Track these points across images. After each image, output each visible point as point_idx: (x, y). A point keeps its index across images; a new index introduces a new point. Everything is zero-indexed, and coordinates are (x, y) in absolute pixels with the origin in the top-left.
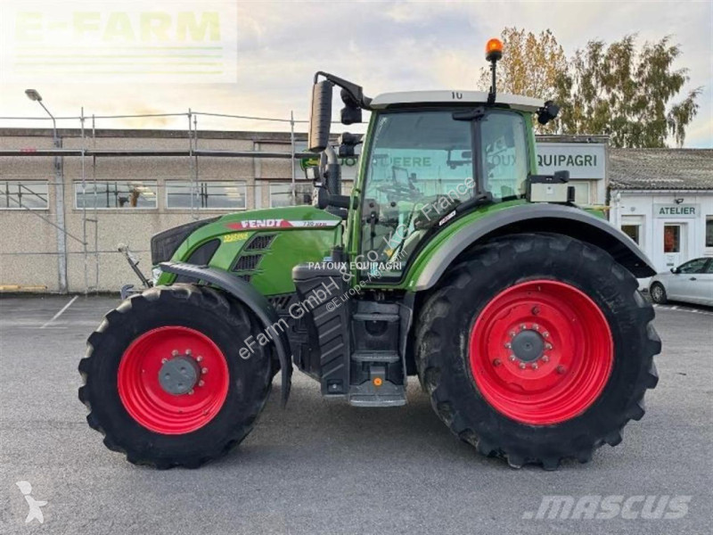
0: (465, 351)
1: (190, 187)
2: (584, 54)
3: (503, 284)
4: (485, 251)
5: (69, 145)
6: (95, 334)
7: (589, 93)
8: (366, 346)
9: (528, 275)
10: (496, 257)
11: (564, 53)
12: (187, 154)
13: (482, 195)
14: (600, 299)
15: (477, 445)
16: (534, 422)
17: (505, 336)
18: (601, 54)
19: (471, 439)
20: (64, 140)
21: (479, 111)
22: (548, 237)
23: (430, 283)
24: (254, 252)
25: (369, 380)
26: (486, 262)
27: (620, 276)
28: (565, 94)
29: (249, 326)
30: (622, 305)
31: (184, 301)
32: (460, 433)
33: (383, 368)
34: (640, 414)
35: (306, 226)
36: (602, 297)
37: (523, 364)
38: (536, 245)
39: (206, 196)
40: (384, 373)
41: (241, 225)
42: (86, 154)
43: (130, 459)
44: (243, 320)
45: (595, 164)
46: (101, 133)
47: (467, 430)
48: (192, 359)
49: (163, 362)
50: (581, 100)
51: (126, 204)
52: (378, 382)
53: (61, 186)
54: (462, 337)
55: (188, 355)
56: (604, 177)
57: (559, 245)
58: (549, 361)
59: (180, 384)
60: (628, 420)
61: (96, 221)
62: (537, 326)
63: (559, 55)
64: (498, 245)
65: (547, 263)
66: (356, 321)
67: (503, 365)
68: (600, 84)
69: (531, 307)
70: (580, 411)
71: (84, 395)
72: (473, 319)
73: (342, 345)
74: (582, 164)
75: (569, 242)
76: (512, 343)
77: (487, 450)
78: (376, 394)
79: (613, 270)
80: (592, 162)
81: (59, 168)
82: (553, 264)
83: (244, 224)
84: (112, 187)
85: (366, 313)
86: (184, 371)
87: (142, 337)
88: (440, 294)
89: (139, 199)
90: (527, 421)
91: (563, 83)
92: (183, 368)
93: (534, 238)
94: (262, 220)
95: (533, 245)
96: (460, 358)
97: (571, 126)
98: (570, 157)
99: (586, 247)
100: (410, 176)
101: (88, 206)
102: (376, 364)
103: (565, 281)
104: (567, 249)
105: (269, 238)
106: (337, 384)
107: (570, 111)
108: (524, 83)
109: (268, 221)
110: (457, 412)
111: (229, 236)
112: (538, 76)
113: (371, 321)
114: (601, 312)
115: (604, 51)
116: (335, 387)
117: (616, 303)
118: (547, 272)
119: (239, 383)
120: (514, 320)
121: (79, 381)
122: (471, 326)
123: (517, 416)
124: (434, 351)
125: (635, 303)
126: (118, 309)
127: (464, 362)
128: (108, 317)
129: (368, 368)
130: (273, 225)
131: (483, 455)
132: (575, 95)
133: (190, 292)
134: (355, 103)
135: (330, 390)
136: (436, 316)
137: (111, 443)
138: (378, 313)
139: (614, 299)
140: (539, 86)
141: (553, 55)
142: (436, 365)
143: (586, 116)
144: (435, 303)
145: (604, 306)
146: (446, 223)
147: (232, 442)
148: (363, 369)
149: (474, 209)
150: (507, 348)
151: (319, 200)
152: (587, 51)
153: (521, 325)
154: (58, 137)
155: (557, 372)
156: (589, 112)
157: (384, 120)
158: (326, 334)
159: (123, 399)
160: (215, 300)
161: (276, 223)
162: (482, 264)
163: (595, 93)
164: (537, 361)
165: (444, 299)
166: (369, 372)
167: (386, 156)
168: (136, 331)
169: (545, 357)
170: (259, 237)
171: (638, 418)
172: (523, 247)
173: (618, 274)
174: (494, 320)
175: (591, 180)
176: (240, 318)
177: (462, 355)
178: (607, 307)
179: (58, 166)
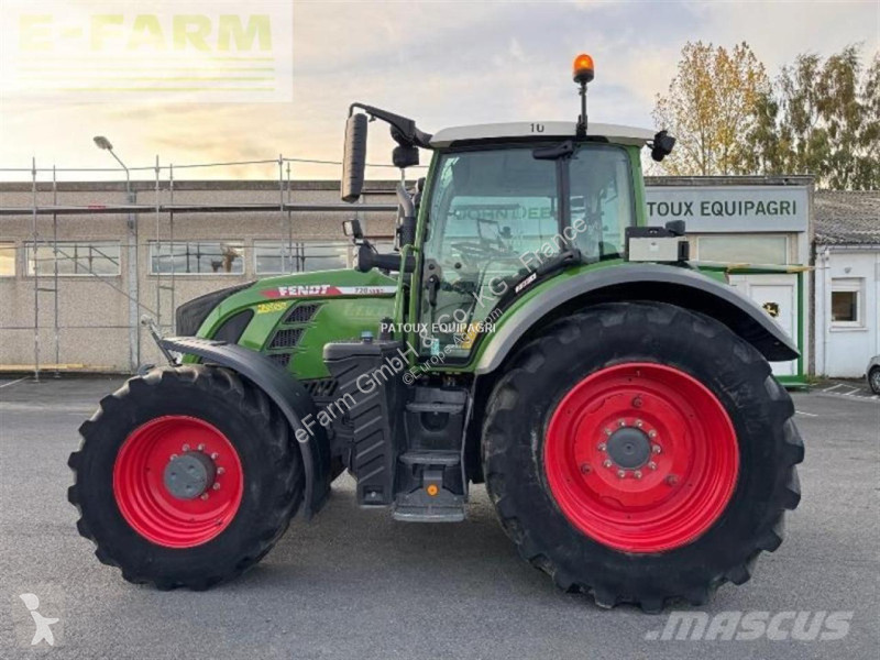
0: (538, 453)
1: (281, 248)
2: (793, 72)
3: (588, 368)
4: (565, 325)
5: (144, 200)
6: (87, 423)
7: (801, 121)
8: (422, 444)
9: (621, 355)
10: (577, 332)
11: (765, 73)
12: (277, 209)
13: (568, 254)
14: (720, 390)
15: (553, 574)
16: (629, 548)
17: (597, 434)
18: (816, 71)
19: (546, 566)
20: (139, 194)
21: (566, 147)
22: (649, 307)
23: (491, 365)
24: (295, 325)
25: (421, 487)
26: (564, 339)
27: (746, 359)
28: (768, 122)
29: (268, 418)
30: (749, 396)
31: (188, 385)
32: (531, 560)
33: (441, 472)
34: (775, 543)
35: (358, 293)
36: (722, 386)
37: (622, 473)
38: (630, 317)
39: (303, 258)
40: (441, 478)
41: (278, 293)
42: (161, 210)
43: (125, 576)
44: (260, 410)
45: (794, 213)
46: (180, 186)
47: (540, 555)
48: (204, 456)
49: (172, 458)
50: (789, 130)
51: (219, 269)
52: (432, 490)
53: (134, 248)
54: (534, 435)
55: (201, 452)
56: (806, 228)
57: (661, 317)
58: (657, 469)
59: (188, 487)
60: (758, 551)
61: (172, 289)
62: (640, 423)
63: (760, 73)
64: (580, 317)
65: (645, 341)
66: (408, 412)
67: (594, 472)
68: (815, 109)
69: (631, 399)
70: (692, 537)
71: (74, 495)
72: (549, 412)
73: (381, 442)
74: (776, 213)
75: (674, 313)
76: (607, 444)
77: (567, 584)
78: (429, 506)
79: (736, 350)
80: (791, 209)
81: (132, 228)
82: (654, 341)
83: (282, 291)
84: (194, 249)
85: (426, 402)
86: (192, 471)
87: (143, 427)
88: (507, 379)
89: (234, 263)
90: (622, 547)
91: (766, 109)
92: (192, 467)
93: (625, 308)
94: (304, 286)
95: (625, 317)
96: (531, 460)
97: (776, 163)
98: (760, 203)
99: (699, 319)
100: (502, 230)
101: (164, 271)
102: (432, 467)
103: (671, 363)
104: (673, 322)
105: (313, 308)
106: (377, 492)
107: (774, 145)
108: (713, 110)
109: (312, 288)
110: (527, 533)
111: (263, 306)
112: (732, 102)
113: (432, 413)
114: (720, 405)
115: (820, 67)
116: (373, 495)
117: (739, 394)
118: (646, 352)
119: (254, 487)
120: (609, 414)
121: (69, 478)
122: (547, 420)
123: (609, 539)
124: (498, 451)
125: (766, 393)
126: (115, 394)
127: (536, 467)
128: (102, 402)
129: (422, 472)
130: (317, 292)
131: (562, 589)
132: (781, 125)
133: (197, 374)
134: (408, 142)
135: (367, 499)
136: (502, 407)
137: (105, 555)
138: (441, 403)
139: (736, 388)
140: (733, 113)
141: (751, 75)
142: (499, 471)
143: (796, 150)
144: (500, 390)
145: (724, 398)
146: (524, 289)
147: (246, 559)
148: (414, 473)
149: (559, 271)
150: (600, 450)
151: (360, 260)
152: (797, 67)
153: (620, 420)
154: (131, 190)
155: (666, 484)
156: (801, 146)
157: (451, 161)
158: (362, 428)
159: (120, 502)
160: (226, 383)
161: (321, 290)
162: (559, 343)
163: (808, 120)
164: (640, 469)
165: (511, 386)
166: (422, 477)
167: (517, 206)
168: (134, 421)
169: (652, 464)
170: (302, 307)
171: (772, 549)
172: (612, 320)
173: (743, 354)
174: (582, 414)
175: (791, 233)
176: (257, 406)
177: (534, 458)
178: (728, 398)
179: (131, 225)
